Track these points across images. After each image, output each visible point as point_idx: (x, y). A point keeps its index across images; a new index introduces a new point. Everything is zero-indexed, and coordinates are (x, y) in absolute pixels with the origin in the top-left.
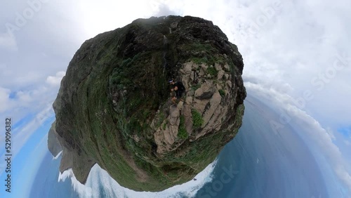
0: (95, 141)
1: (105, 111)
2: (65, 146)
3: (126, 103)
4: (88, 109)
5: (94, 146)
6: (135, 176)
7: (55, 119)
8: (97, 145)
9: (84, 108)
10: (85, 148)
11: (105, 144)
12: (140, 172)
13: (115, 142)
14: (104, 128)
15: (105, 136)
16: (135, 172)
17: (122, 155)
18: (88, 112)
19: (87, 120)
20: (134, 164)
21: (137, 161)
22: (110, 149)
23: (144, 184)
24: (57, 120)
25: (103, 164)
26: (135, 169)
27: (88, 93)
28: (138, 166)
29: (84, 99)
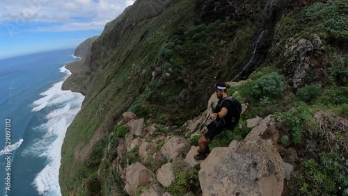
0: (108, 83)
1: (144, 71)
2: (87, 58)
3: (159, 88)
4: (131, 52)
5: (102, 85)
6: (82, 144)
7: (100, 35)
8: (104, 88)
9: (130, 48)
10: (95, 77)
11: (110, 96)
12: (88, 150)
13: (117, 104)
14: (126, 84)
15: (119, 90)
16: (87, 142)
17: (105, 121)
18: (129, 55)
19: (122, 60)
20: (98, 139)
21: (104, 143)
22: (108, 103)
23: (72, 156)
24: (101, 37)
25: (87, 102)
26: (92, 142)
27: (143, 37)
28: (96, 145)
29: (135, 39)
